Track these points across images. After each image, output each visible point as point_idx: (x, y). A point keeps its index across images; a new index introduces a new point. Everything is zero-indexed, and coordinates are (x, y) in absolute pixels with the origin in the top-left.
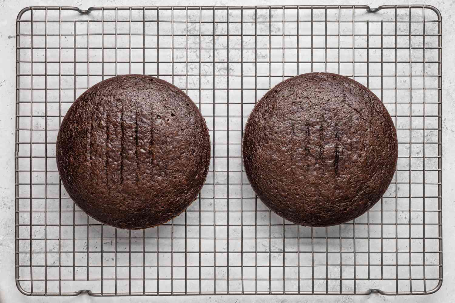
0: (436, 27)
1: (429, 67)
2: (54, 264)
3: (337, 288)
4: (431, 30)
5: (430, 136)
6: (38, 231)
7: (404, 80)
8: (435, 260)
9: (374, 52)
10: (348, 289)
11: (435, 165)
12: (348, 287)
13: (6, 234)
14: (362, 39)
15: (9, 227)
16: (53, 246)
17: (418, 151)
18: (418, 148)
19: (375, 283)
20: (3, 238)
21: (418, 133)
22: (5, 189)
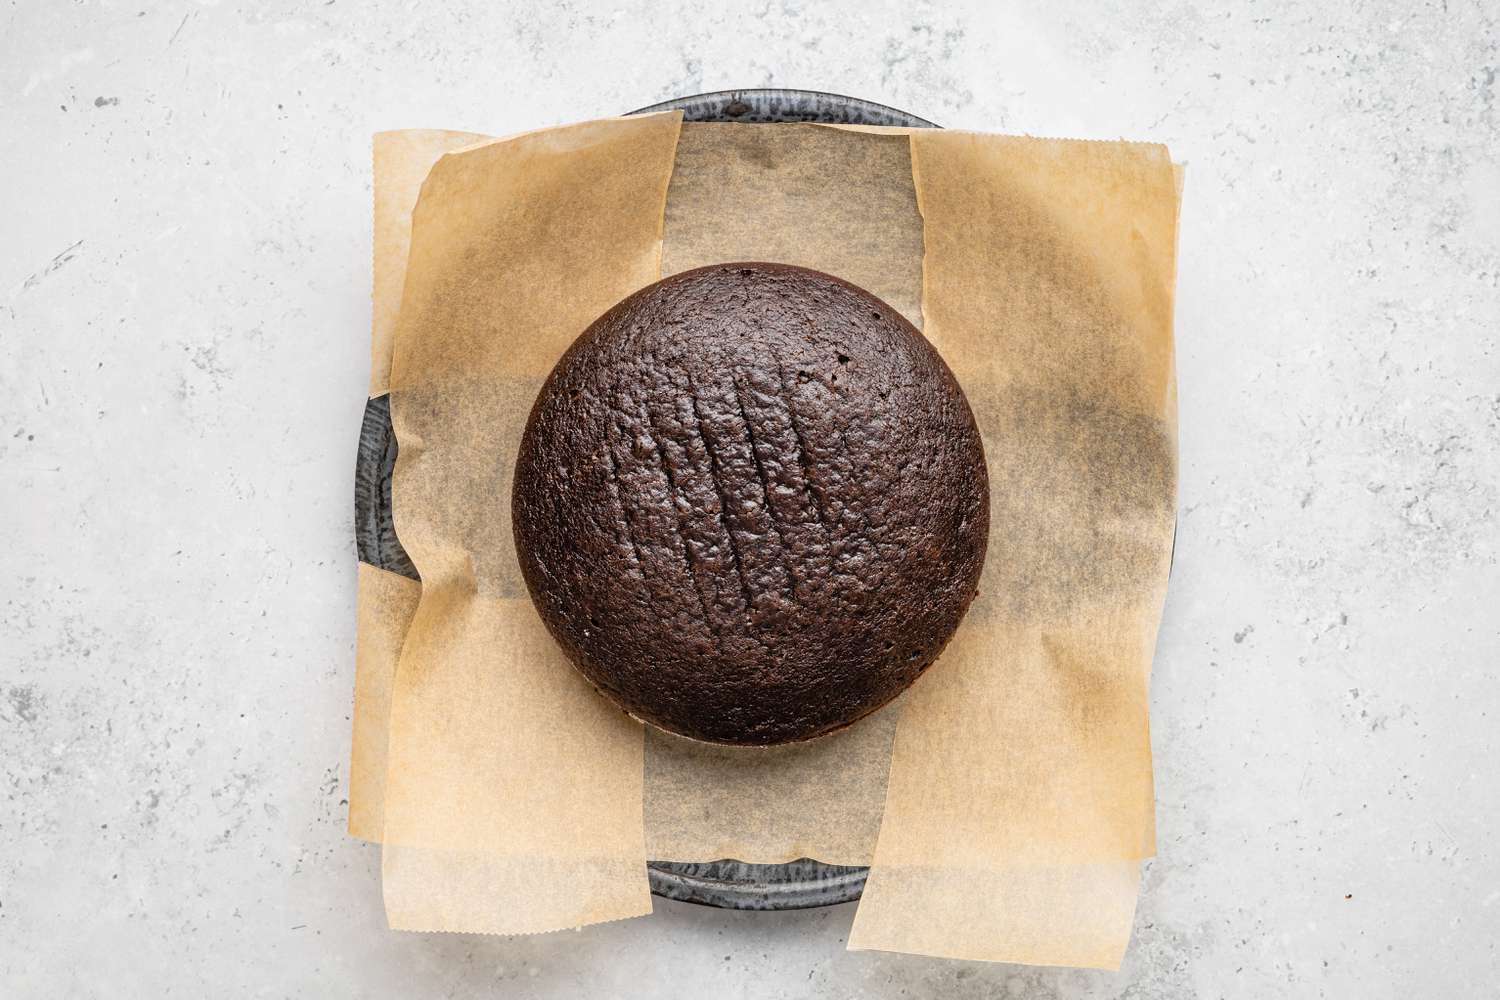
0: (1475, 98)
1: (1451, 230)
2: (226, 836)
3: (1139, 936)
4: (1459, 108)
5: (1448, 450)
6: (178, 728)
7: (1371, 270)
8: (1455, 853)
9: (1277, 177)
10: (1174, 939)
11: (1462, 545)
12: (1175, 933)
13: (74, 738)
14: (1238, 135)
15: (83, 714)
16: (225, 780)
17: (1410, 500)
18: (1409, 489)
19: (1260, 922)
20: (63, 751)
21: (1412, 442)
22: (76, 590)
